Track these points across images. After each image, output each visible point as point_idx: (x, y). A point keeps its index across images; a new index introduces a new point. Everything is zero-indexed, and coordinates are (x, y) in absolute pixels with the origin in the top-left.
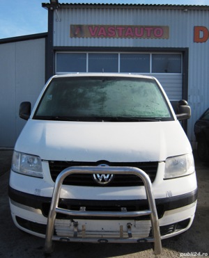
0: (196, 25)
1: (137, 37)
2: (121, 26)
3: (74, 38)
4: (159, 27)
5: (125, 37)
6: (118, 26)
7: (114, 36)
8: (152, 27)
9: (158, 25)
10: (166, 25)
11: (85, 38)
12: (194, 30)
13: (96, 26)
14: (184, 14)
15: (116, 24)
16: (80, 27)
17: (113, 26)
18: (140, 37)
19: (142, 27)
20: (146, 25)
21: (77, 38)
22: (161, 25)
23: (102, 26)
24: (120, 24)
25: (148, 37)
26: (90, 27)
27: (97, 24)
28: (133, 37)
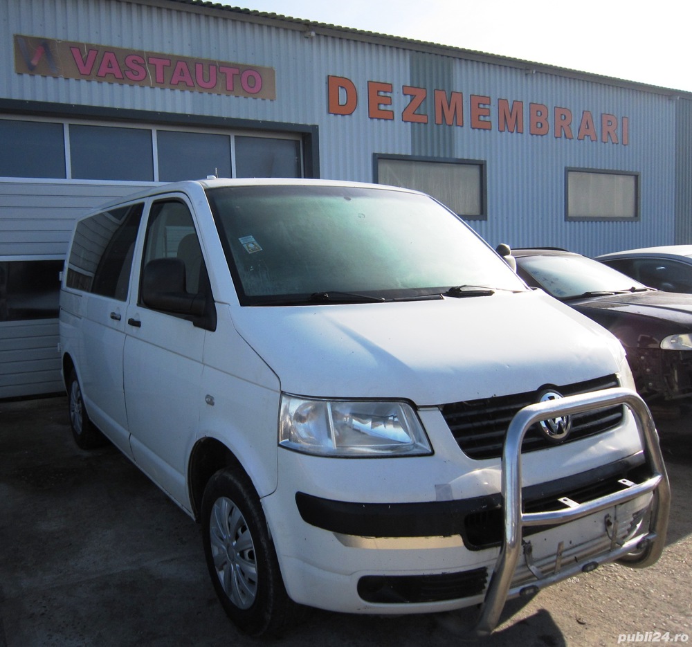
0: (331, 74)
1: (202, 89)
2: (161, 57)
3: (26, 77)
4: (252, 68)
5: (173, 86)
6: (152, 55)
7: (142, 82)
8: (236, 66)
9: (250, 62)
10: (267, 65)
11: (61, 80)
12: (328, 83)
13: (91, 48)
14: (307, 42)
15: (147, 49)
16: (45, 45)
17: (140, 54)
18: (211, 90)
19: (212, 63)
20: (223, 59)
21: (38, 78)
22: (259, 64)
23: (109, 50)
24: (157, 50)
25: (229, 91)
26: (75, 47)
27: (94, 41)
28: (191, 87)
